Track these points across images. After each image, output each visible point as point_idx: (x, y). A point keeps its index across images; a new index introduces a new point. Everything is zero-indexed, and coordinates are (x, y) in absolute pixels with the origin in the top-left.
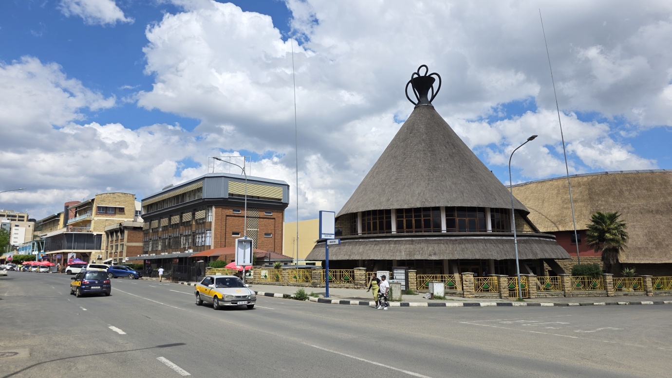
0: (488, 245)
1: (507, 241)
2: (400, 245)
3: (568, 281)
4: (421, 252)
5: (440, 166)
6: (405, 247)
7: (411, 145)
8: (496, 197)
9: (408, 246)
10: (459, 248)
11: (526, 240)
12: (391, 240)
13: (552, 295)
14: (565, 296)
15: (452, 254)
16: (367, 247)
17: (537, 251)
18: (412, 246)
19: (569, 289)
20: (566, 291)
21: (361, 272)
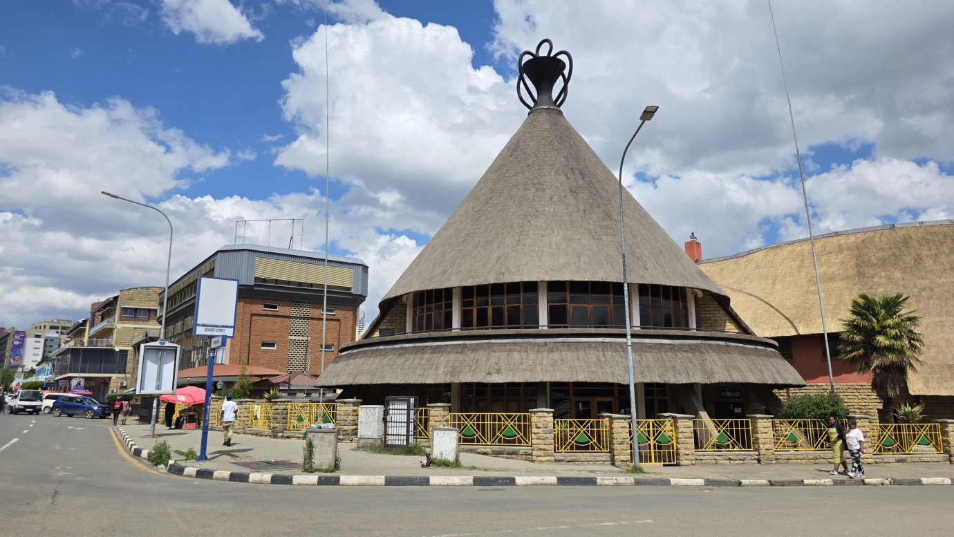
0: (609, 354)
1: (651, 346)
2: (439, 355)
3: (766, 430)
4: (473, 367)
5: (547, 209)
6: (447, 359)
7: (507, 175)
8: (649, 264)
9: (453, 356)
10: (546, 358)
11: (696, 345)
12: (427, 346)
13: (730, 459)
14: (759, 461)
15: (531, 371)
16: (386, 360)
17: (715, 367)
18: (460, 357)
19: (768, 446)
20: (762, 452)
21: (347, 408)
